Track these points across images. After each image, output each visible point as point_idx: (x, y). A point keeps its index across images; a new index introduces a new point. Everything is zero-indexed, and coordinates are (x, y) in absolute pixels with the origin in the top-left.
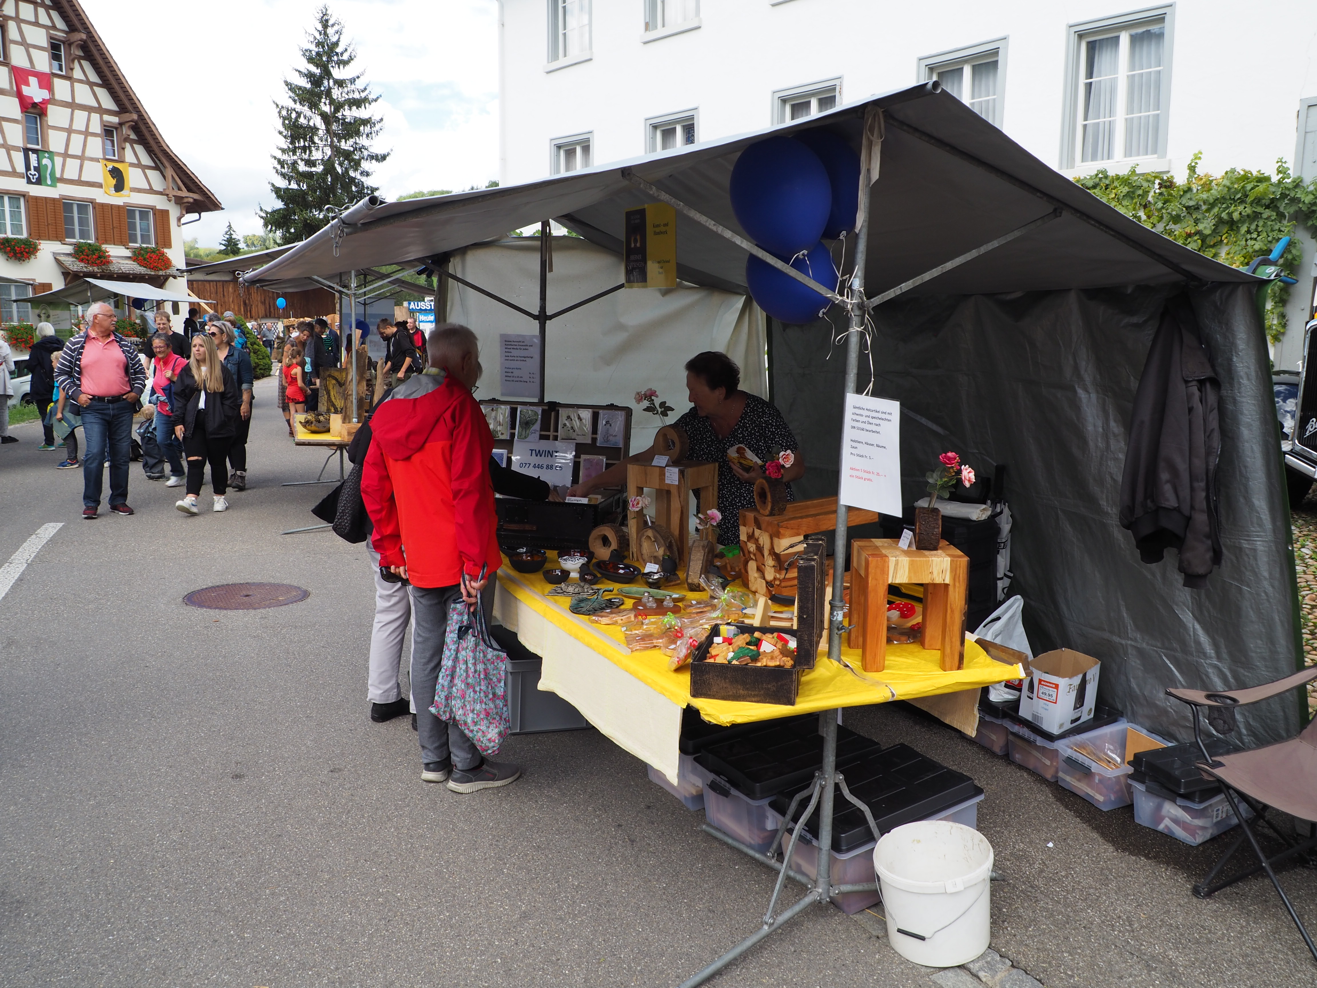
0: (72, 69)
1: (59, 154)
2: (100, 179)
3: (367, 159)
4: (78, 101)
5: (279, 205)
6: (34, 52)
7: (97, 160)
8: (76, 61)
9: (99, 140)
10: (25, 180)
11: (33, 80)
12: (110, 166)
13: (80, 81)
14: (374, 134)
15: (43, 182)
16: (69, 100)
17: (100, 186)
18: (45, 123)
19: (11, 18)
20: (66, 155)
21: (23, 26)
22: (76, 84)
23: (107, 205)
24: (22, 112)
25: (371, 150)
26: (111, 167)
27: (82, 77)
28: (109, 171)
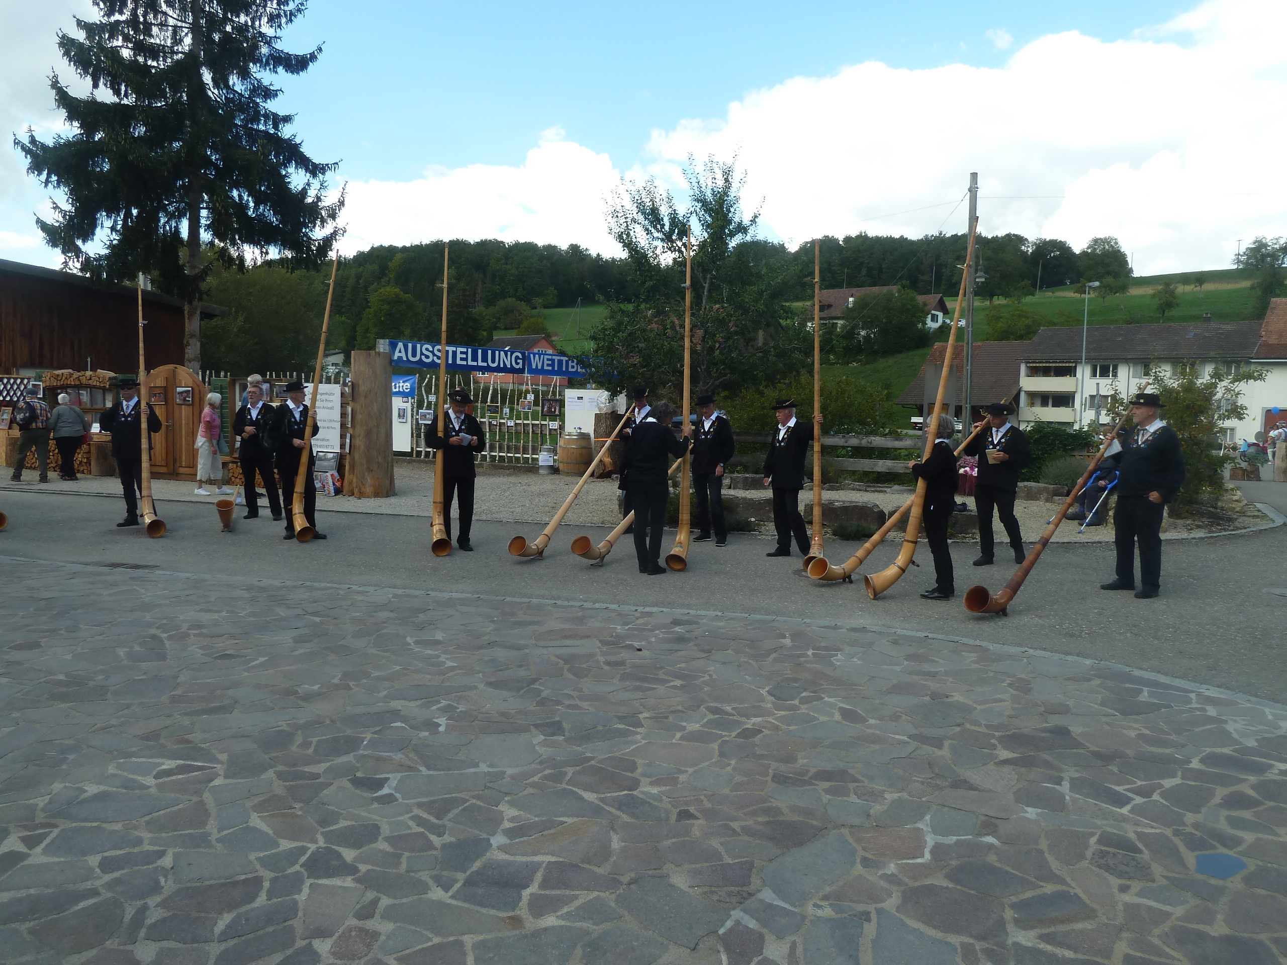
3: (267, 64)
5: (71, 130)
14: (284, 20)
25: (279, 45)
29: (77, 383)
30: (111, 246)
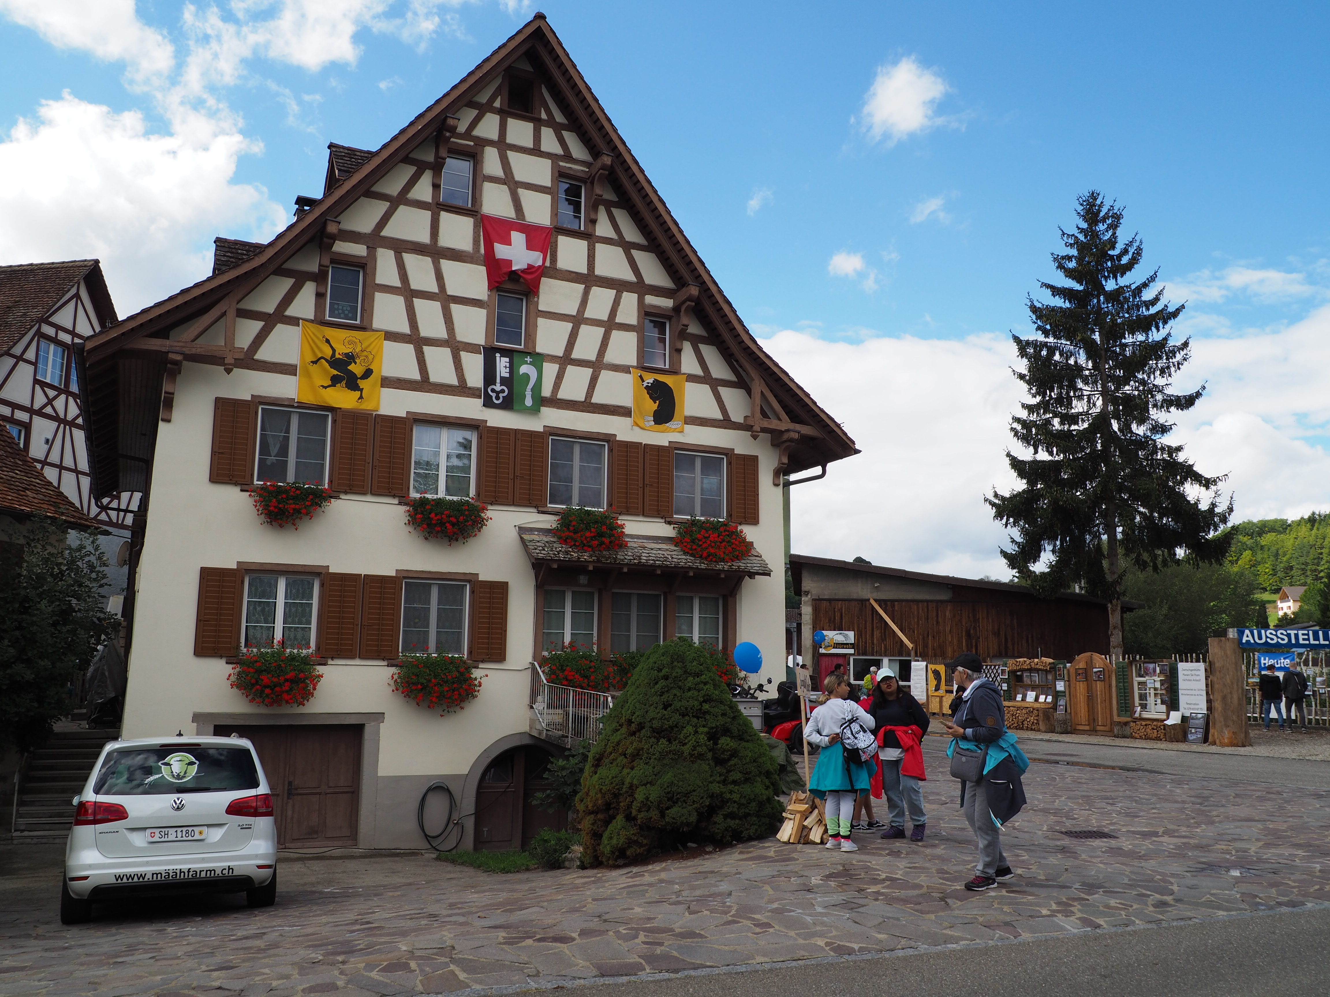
0: (594, 222)
1: (553, 359)
2: (626, 400)
4: (599, 271)
5: (1021, 485)
6: (525, 195)
7: (625, 369)
8: (602, 209)
9: (631, 338)
10: (480, 402)
11: (518, 238)
12: (649, 379)
13: (607, 241)
15: (516, 406)
16: (584, 270)
17: (624, 412)
18: (532, 307)
19: (490, 143)
20: (566, 360)
21: (511, 155)
22: (598, 246)
23: (637, 445)
24: (490, 288)
26: (651, 381)
27: (611, 234)
28: (647, 388)
29: (1029, 667)
30: (1051, 566)
